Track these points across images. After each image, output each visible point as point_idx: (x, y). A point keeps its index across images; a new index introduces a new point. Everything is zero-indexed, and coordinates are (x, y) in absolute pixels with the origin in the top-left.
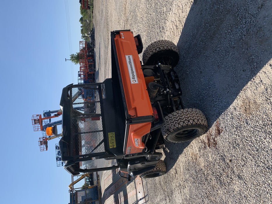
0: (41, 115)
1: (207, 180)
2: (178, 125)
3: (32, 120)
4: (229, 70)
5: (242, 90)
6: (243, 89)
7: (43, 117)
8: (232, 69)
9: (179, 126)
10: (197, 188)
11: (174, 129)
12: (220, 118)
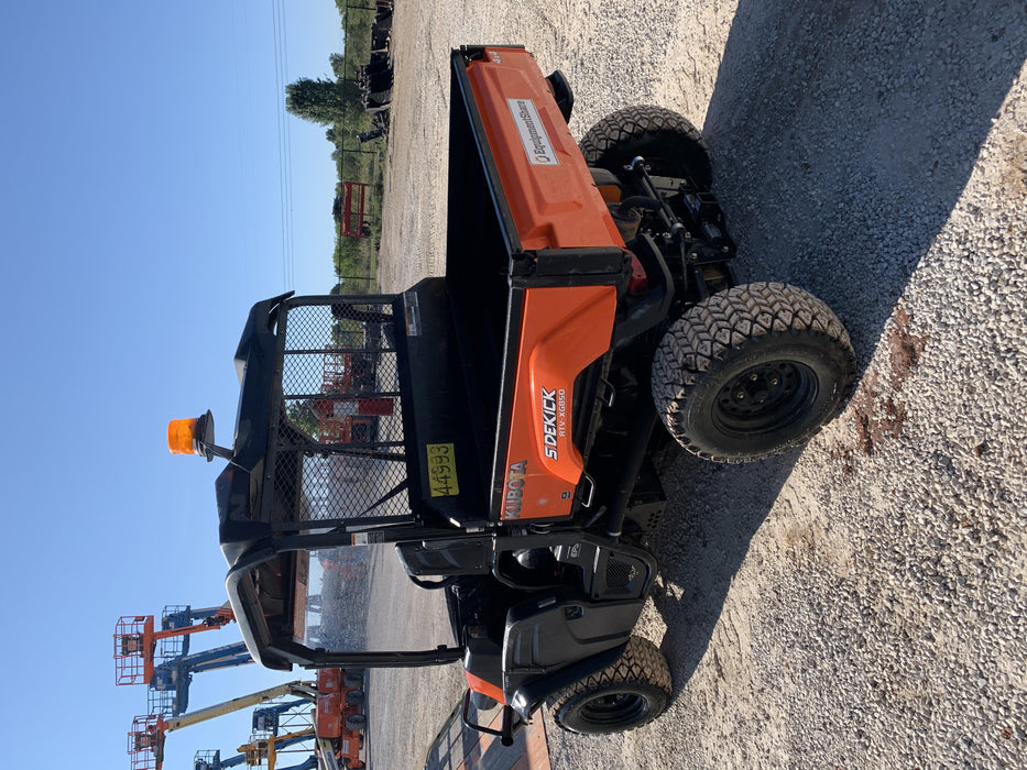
0: (151, 619)
1: (869, 614)
2: (728, 336)
3: (115, 636)
4: (927, 79)
5: (998, 117)
6: (1002, 110)
7: (158, 628)
8: (943, 67)
9: (734, 338)
10: (825, 686)
11: (711, 357)
12: (912, 289)
